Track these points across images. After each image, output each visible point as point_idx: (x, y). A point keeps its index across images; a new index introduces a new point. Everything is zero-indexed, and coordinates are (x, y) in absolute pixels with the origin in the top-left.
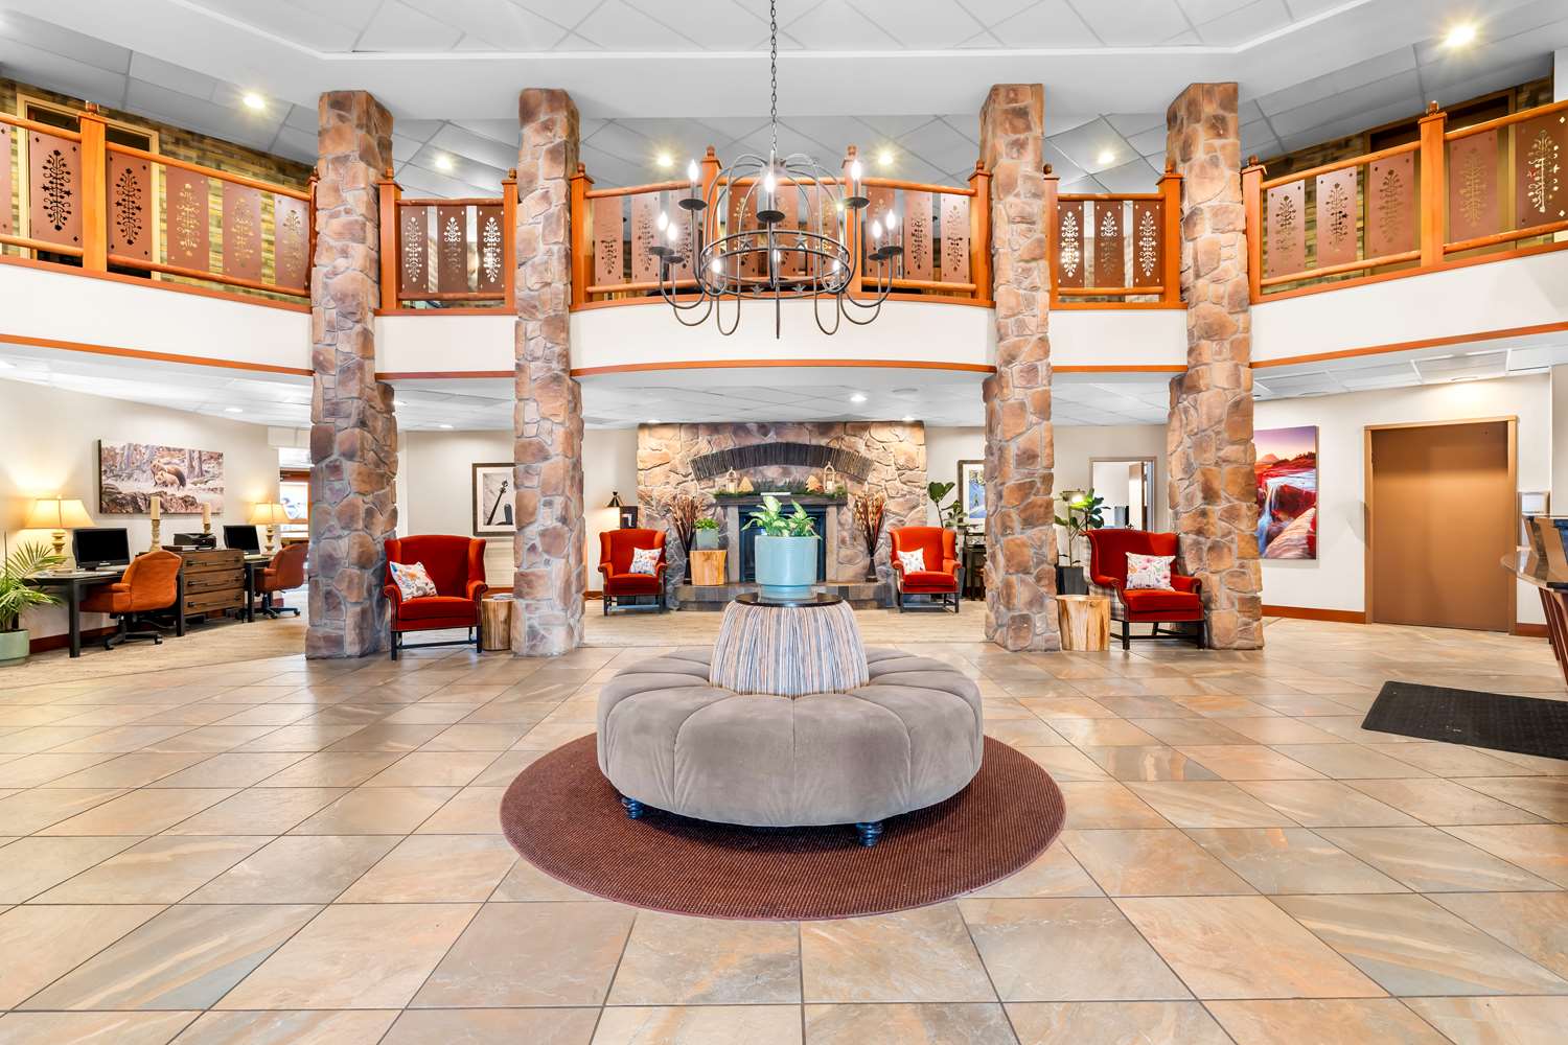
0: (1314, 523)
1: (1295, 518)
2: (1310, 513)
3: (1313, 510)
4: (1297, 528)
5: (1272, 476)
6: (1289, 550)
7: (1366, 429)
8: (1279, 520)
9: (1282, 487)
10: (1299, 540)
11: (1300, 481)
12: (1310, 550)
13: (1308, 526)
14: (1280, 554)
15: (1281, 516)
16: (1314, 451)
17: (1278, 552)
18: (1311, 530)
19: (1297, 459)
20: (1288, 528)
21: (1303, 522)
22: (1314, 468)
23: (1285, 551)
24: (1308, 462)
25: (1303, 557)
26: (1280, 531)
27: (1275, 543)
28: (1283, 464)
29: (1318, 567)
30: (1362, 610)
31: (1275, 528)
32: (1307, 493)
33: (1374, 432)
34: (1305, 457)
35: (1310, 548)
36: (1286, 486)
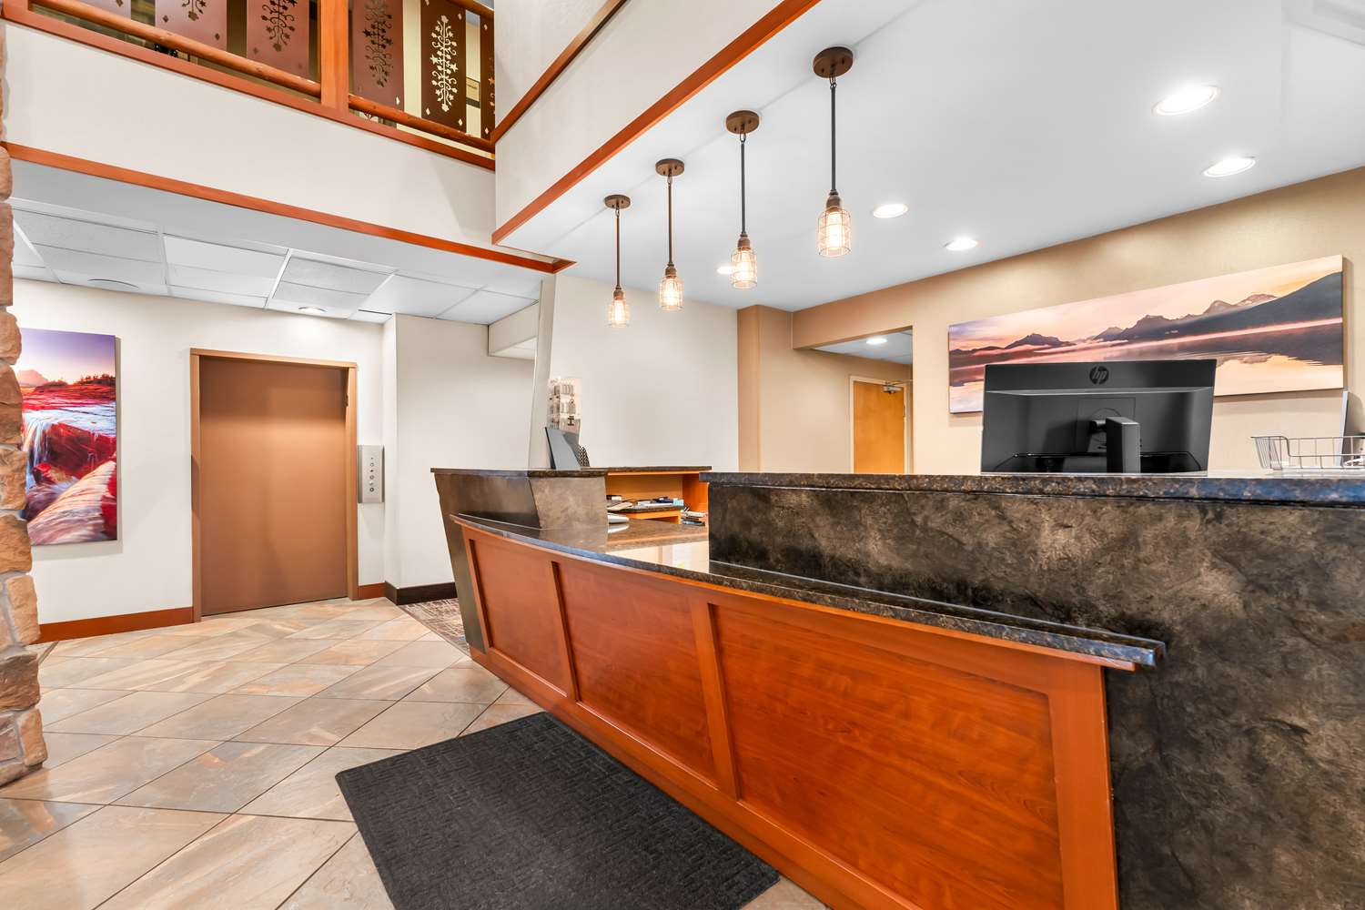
0: (113, 485)
1: (80, 477)
2: (105, 469)
3: (111, 464)
4: (82, 493)
5: (34, 408)
6: (67, 530)
7: (193, 352)
8: (50, 481)
9: (54, 427)
10: (87, 512)
11: (90, 419)
12: (107, 525)
13: (103, 490)
14: (51, 537)
15: (52, 474)
16: (112, 374)
17: (46, 535)
18: (109, 495)
19: (82, 383)
20: (63, 495)
21: (95, 482)
22: (114, 399)
23: (62, 531)
24: (103, 390)
25: (93, 539)
26: (51, 499)
27: (41, 519)
28: (57, 388)
29: (120, 551)
30: (189, 604)
31: (40, 496)
32: (101, 437)
33: (202, 358)
34: (96, 381)
35: (106, 523)
36: (61, 425)
